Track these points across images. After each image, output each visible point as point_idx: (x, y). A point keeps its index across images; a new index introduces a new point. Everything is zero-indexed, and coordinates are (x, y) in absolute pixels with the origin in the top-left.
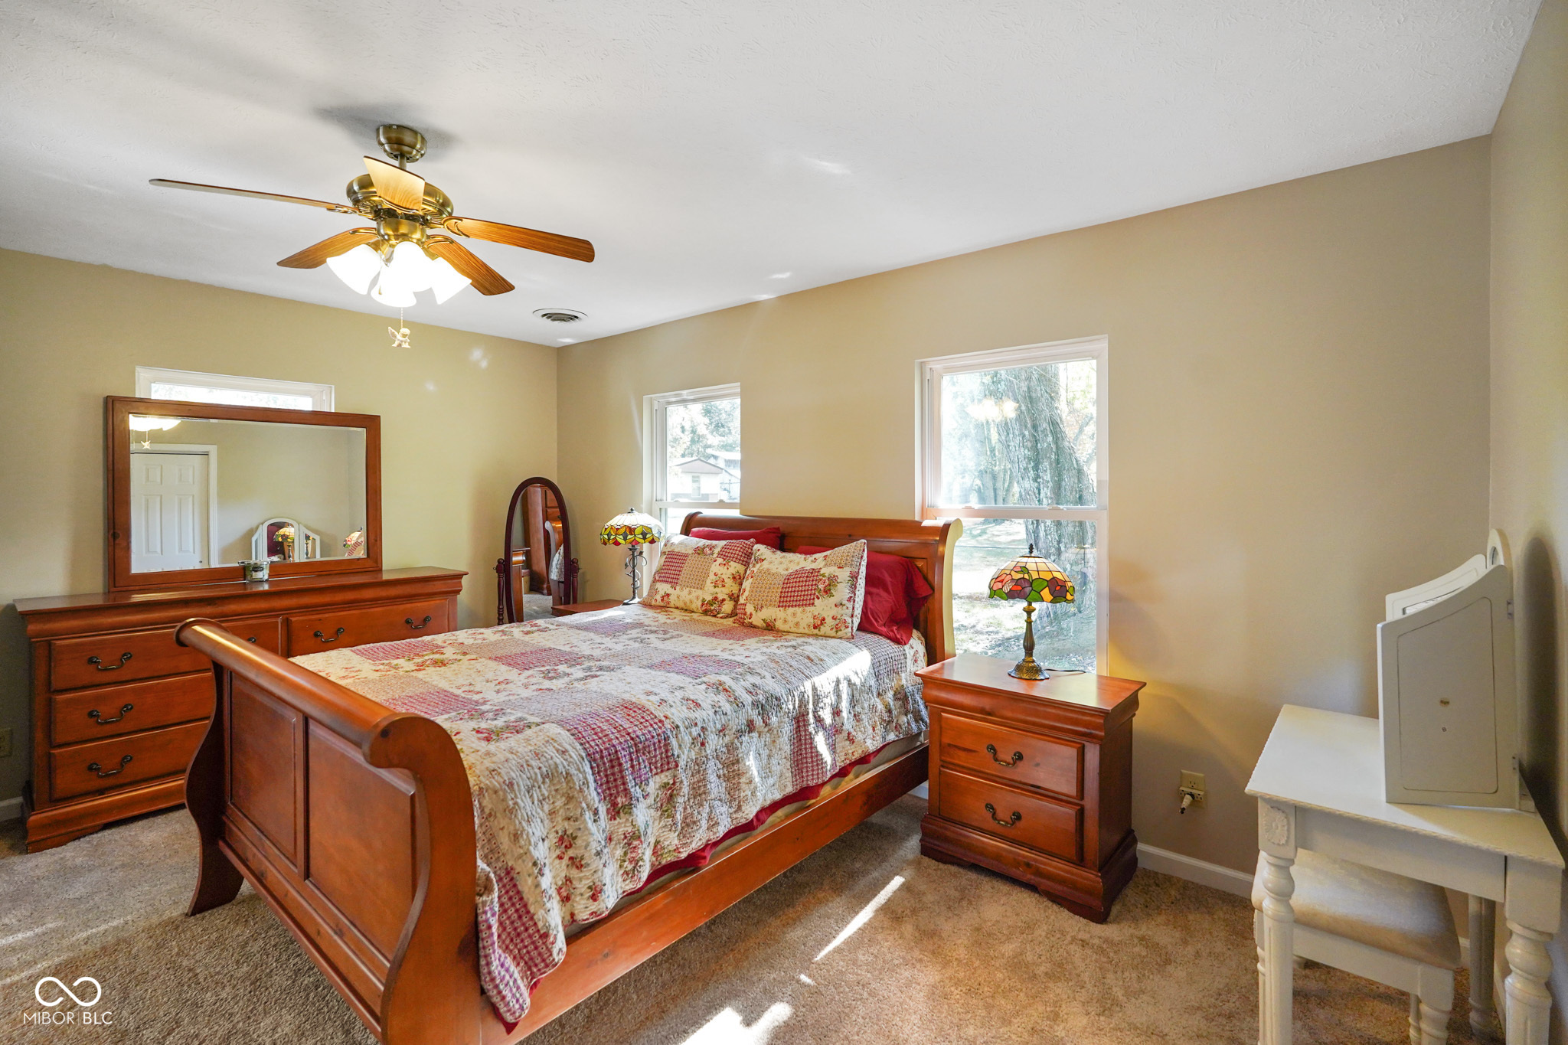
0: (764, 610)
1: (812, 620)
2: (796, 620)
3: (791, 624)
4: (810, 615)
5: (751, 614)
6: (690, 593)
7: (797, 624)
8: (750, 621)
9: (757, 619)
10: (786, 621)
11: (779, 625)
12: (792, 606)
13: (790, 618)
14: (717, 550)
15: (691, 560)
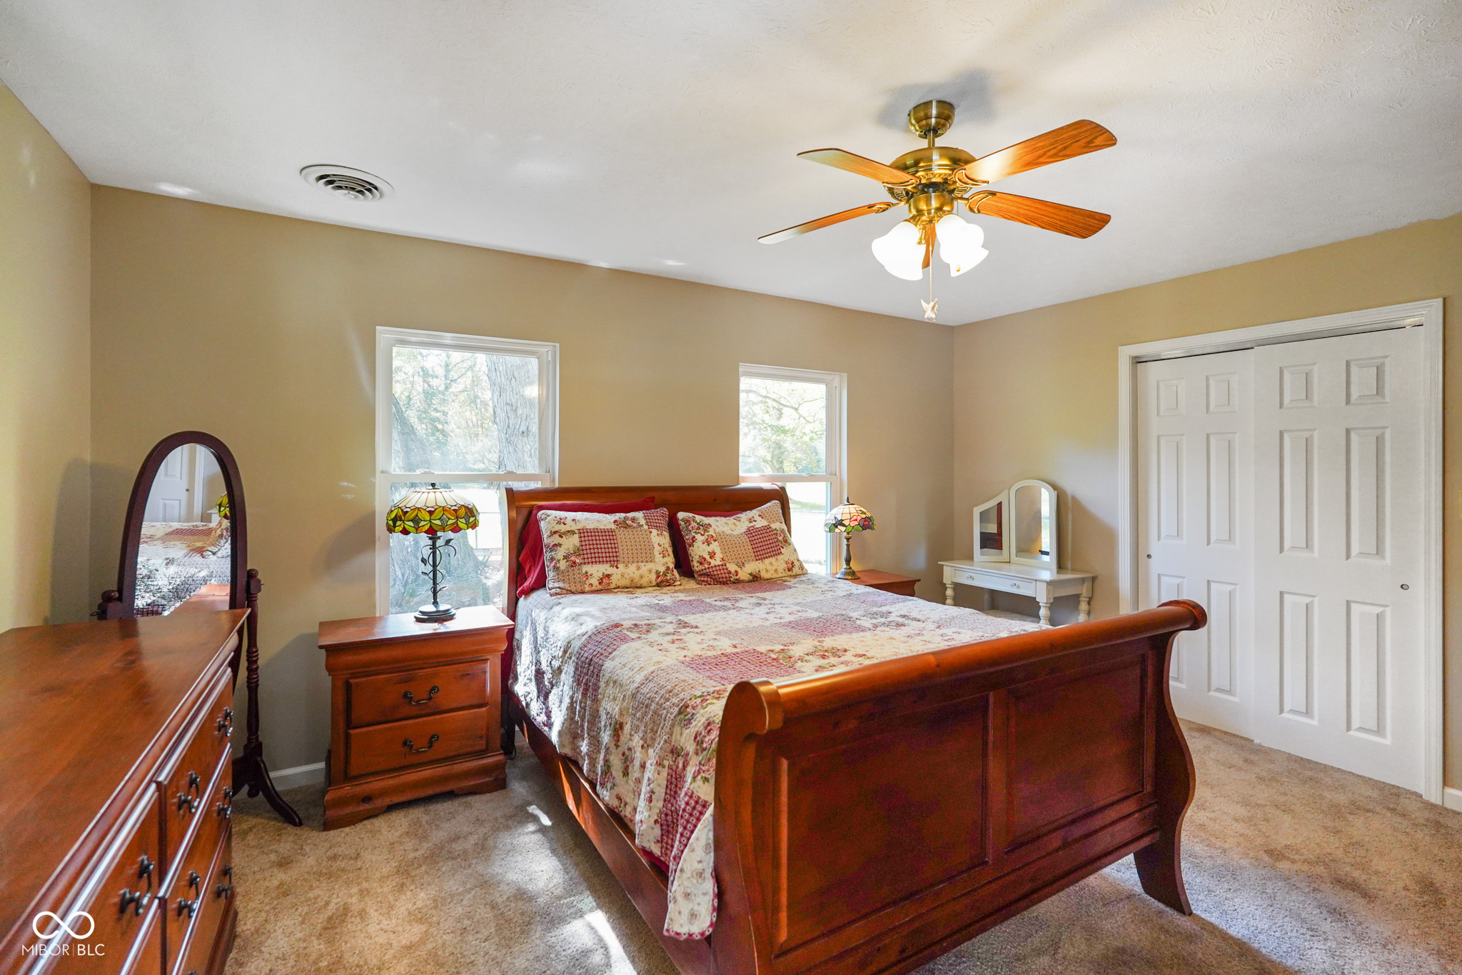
0: (746, 565)
1: (786, 566)
2: (774, 568)
3: (772, 572)
4: (782, 561)
5: (736, 572)
6: (638, 568)
7: (776, 571)
8: (738, 577)
9: (744, 574)
10: (767, 571)
11: (764, 575)
12: (767, 558)
13: (769, 567)
14: (643, 522)
15: (621, 535)
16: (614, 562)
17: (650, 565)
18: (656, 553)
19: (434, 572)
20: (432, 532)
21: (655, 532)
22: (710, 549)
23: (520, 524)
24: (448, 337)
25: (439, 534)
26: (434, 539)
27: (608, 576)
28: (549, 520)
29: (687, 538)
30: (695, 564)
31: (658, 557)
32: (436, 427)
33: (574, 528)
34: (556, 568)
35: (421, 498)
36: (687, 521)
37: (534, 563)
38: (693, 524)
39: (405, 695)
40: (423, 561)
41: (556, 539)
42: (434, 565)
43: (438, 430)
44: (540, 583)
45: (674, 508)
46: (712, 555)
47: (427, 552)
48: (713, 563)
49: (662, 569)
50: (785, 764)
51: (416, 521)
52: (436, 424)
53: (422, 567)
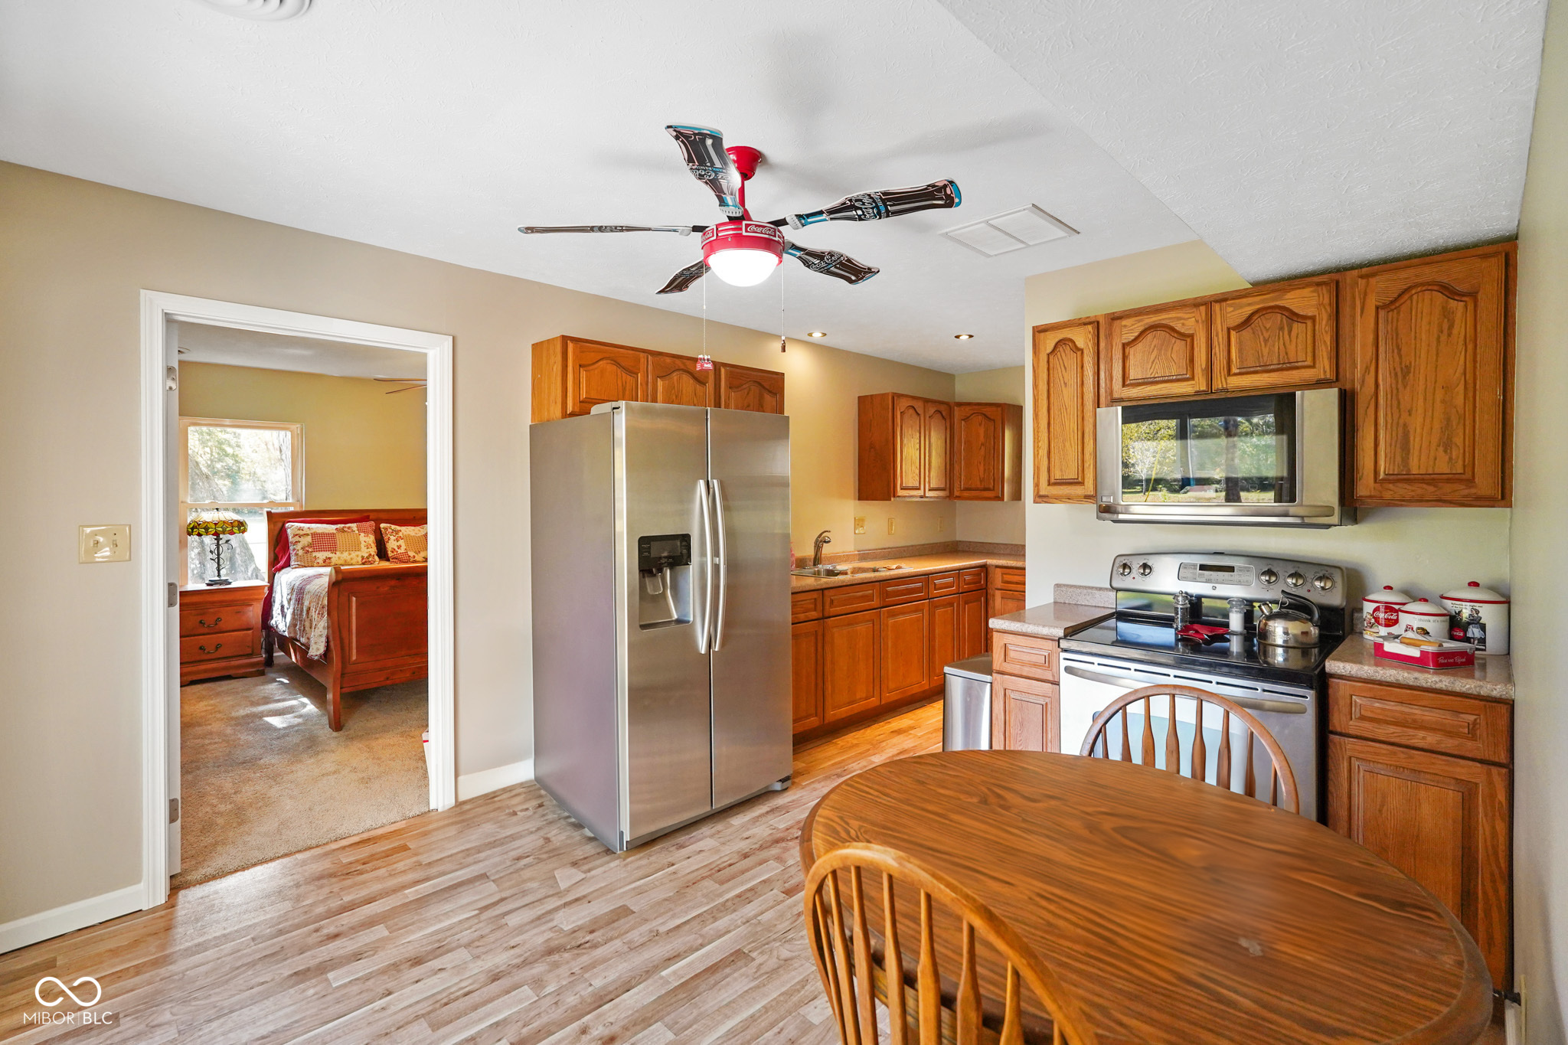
14: (355, 529)
15: (340, 537)
16: (334, 550)
17: (357, 553)
18: (362, 546)
19: (218, 558)
20: (217, 534)
21: (362, 534)
22: (398, 544)
23: (276, 533)
24: (227, 422)
25: (221, 536)
26: (218, 539)
27: (330, 558)
28: (292, 528)
29: (386, 538)
30: (389, 552)
31: (363, 548)
32: (224, 450)
33: (308, 532)
34: (296, 554)
35: (208, 517)
36: (386, 529)
37: (285, 554)
38: (390, 530)
39: (201, 622)
40: (211, 552)
41: (297, 539)
42: (218, 555)
43: (227, 455)
44: (287, 565)
45: (378, 521)
46: (399, 547)
47: (214, 547)
48: (399, 551)
49: (366, 555)
50: (354, 599)
51: (206, 529)
52: (224, 447)
53: (211, 556)
